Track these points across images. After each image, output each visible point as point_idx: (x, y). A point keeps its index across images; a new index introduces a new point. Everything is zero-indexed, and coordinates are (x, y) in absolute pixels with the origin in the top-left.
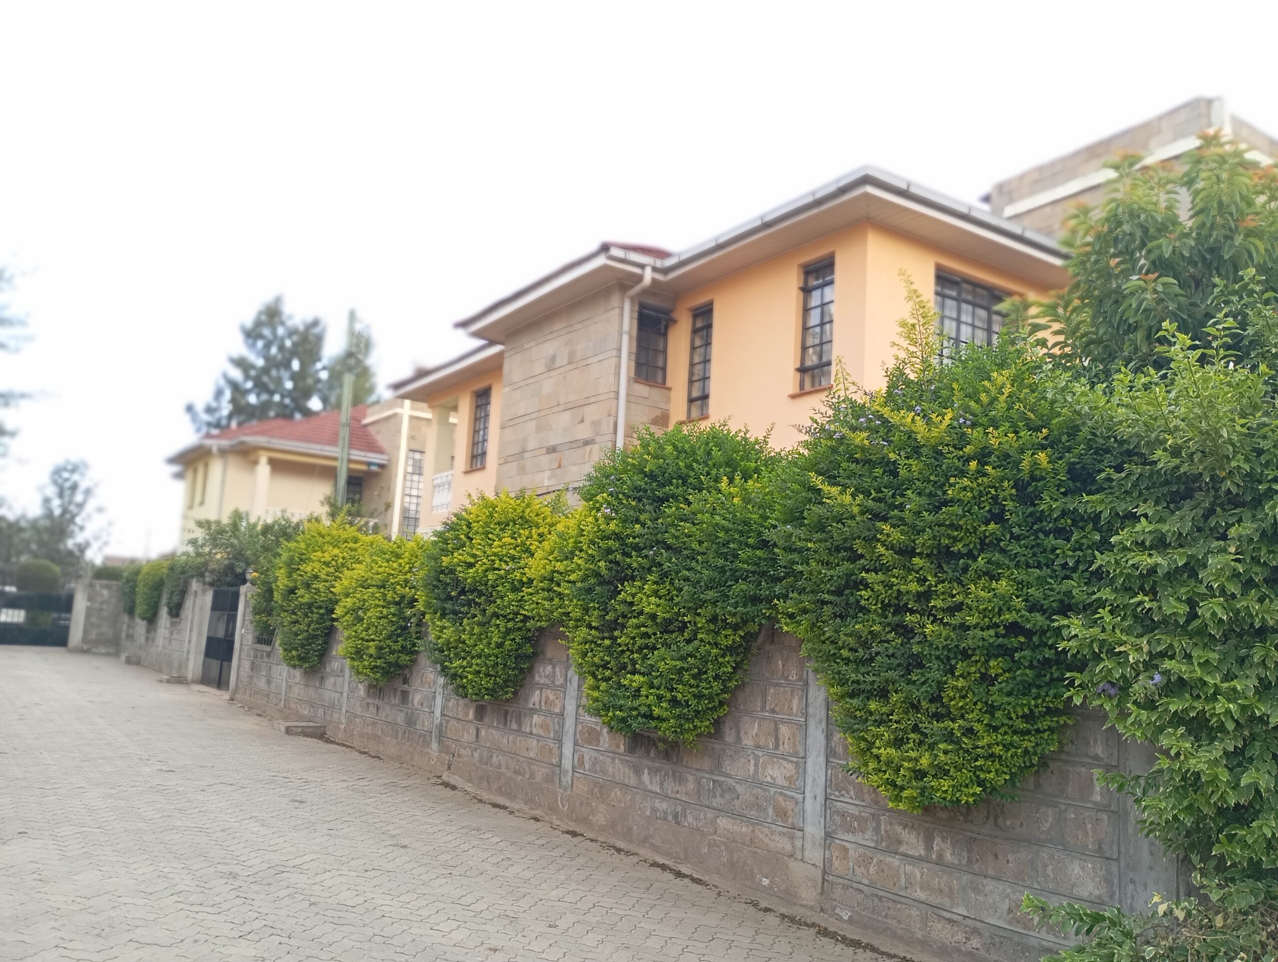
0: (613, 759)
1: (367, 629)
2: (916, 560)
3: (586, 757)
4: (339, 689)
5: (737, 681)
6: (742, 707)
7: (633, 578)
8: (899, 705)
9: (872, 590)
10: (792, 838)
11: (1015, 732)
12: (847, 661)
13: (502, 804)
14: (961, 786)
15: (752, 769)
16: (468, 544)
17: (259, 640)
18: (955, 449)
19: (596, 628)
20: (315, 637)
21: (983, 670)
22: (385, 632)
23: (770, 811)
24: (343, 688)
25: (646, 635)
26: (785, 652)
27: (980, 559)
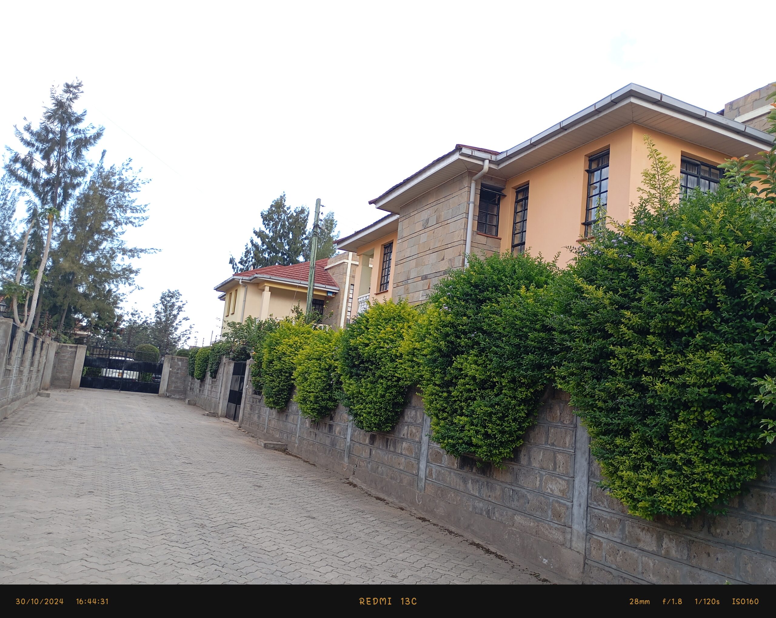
0: (450, 472)
1: (310, 385)
2: (650, 337)
3: (434, 470)
4: (295, 423)
5: (529, 423)
6: (532, 441)
7: (462, 353)
8: (637, 441)
9: (618, 359)
10: (564, 532)
11: (723, 464)
12: (601, 409)
13: (383, 498)
14: (681, 501)
15: (538, 483)
16: (366, 332)
17: (255, 393)
18: (681, 258)
19: (439, 385)
20: (283, 390)
21: (699, 418)
22: (320, 387)
23: (550, 512)
24: (297, 422)
25: (470, 391)
26: (562, 405)
27: (697, 336)
